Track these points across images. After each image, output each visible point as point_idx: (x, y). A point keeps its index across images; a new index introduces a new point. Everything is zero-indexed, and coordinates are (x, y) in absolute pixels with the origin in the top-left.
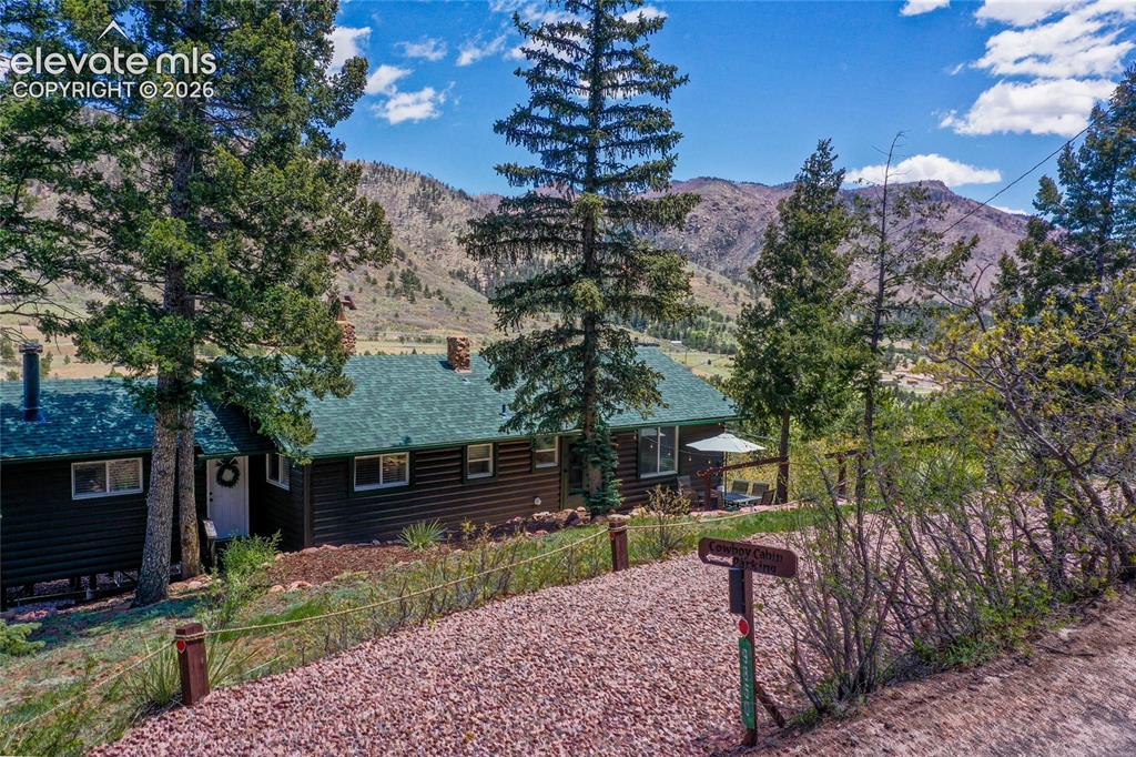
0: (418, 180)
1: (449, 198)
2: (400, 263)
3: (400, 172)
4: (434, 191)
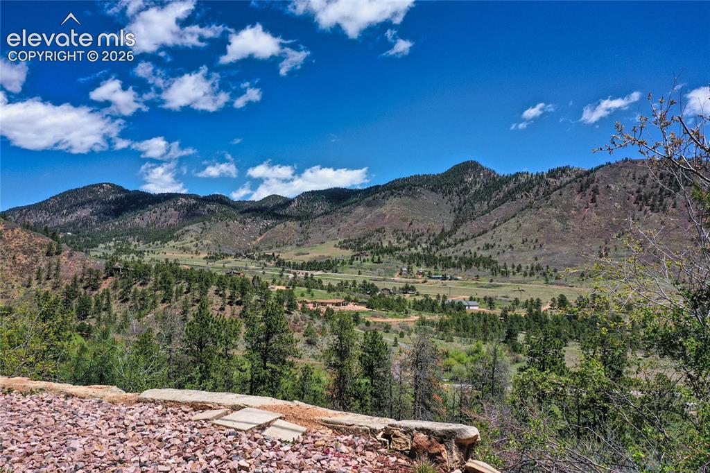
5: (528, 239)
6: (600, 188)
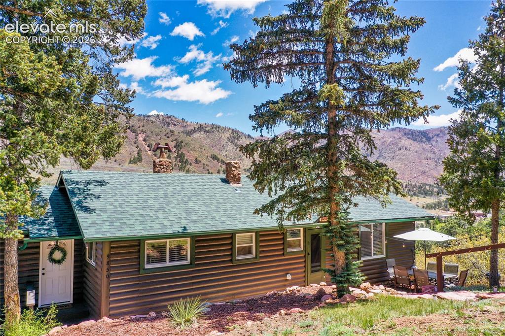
0: (230, 131)
1: (244, 138)
2: (223, 166)
3: (223, 128)
4: (237, 135)
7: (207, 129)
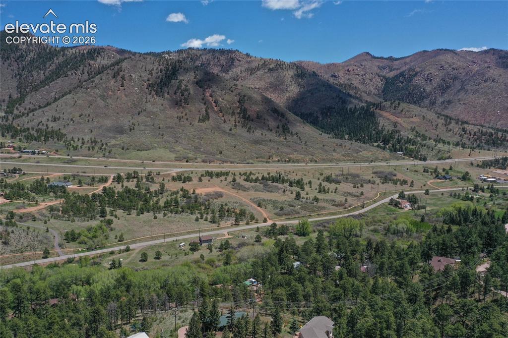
4: (302, 73)
5: (83, 114)
6: (126, 76)
7: (271, 67)
